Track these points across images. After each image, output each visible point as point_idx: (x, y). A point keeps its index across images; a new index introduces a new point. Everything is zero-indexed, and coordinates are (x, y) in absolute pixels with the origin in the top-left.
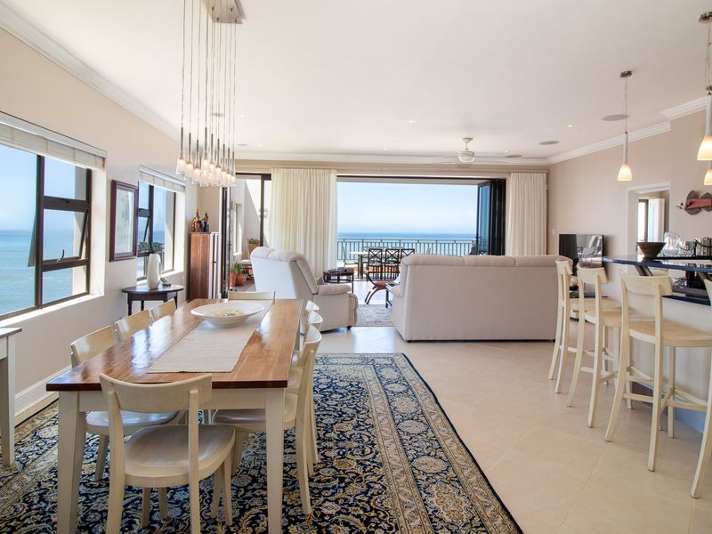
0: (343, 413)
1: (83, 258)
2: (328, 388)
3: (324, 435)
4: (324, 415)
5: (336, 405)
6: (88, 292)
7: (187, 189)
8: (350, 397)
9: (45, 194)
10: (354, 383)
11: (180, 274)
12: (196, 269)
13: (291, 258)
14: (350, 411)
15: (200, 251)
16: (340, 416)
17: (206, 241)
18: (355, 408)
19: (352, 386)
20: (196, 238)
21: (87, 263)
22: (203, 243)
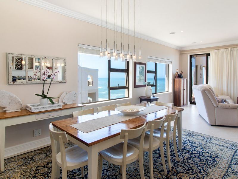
0: (191, 169)
1: (127, 86)
2: (196, 154)
3: (170, 176)
4: (181, 166)
5: (192, 164)
6: (128, 97)
7: (172, 62)
8: (204, 162)
9: (111, 68)
10: (213, 156)
11: (170, 93)
12: (176, 92)
13: (202, 89)
14: (196, 169)
15: (178, 85)
16: (189, 170)
17: (180, 82)
18: (200, 170)
19: (211, 157)
20: (176, 81)
21: (128, 88)
22: (179, 82)
